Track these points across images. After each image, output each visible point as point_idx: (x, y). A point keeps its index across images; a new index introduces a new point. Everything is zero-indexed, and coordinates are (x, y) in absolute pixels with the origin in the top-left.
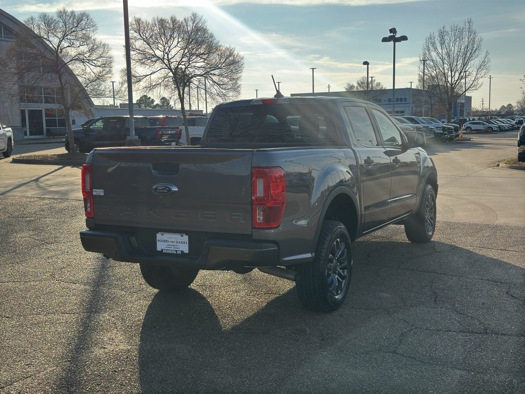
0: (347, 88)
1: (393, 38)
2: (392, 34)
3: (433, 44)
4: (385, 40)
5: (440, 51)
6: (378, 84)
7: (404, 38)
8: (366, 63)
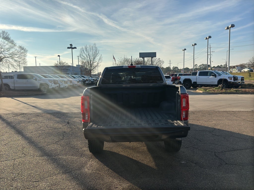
0: (55, 64)
1: (71, 47)
2: (71, 46)
3: (83, 51)
4: (68, 48)
5: (86, 53)
6: (67, 64)
7: (75, 48)
8: (59, 56)
